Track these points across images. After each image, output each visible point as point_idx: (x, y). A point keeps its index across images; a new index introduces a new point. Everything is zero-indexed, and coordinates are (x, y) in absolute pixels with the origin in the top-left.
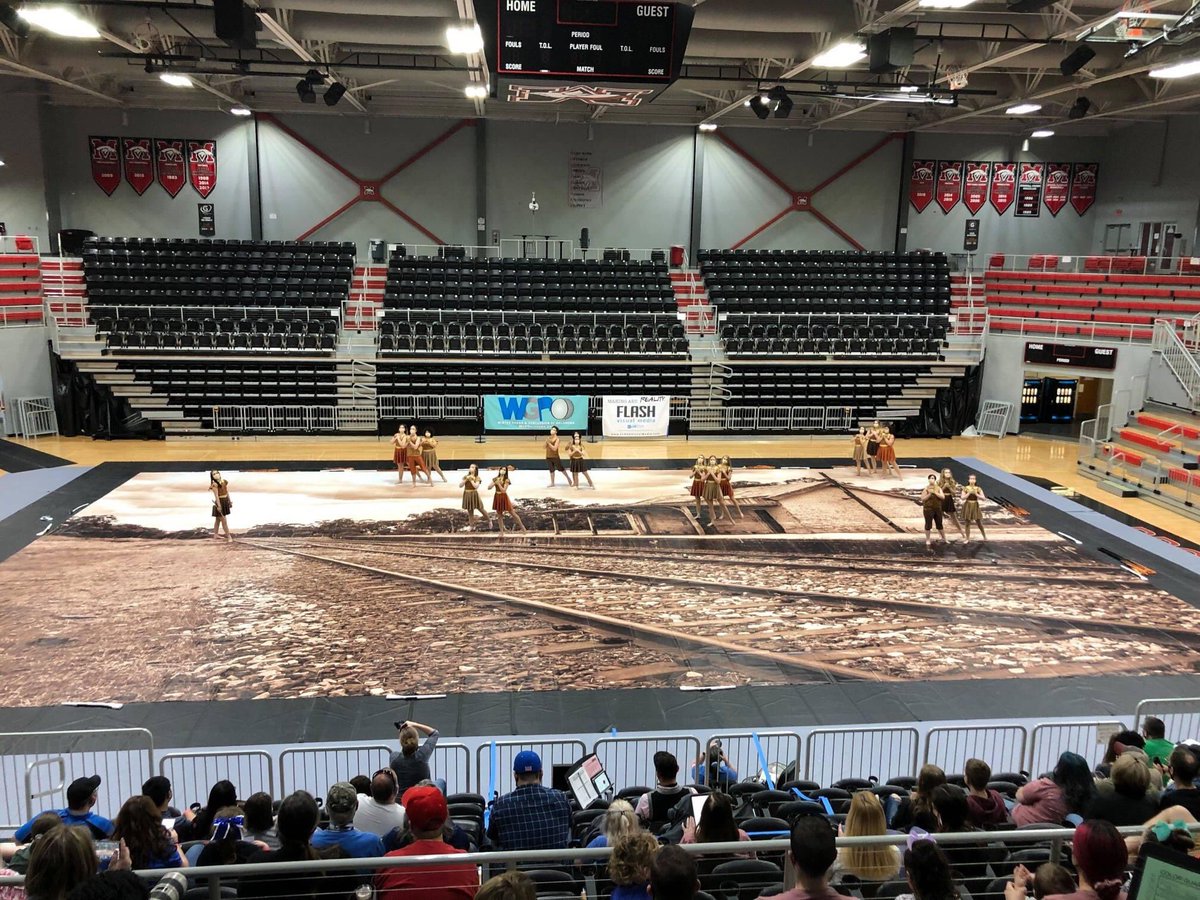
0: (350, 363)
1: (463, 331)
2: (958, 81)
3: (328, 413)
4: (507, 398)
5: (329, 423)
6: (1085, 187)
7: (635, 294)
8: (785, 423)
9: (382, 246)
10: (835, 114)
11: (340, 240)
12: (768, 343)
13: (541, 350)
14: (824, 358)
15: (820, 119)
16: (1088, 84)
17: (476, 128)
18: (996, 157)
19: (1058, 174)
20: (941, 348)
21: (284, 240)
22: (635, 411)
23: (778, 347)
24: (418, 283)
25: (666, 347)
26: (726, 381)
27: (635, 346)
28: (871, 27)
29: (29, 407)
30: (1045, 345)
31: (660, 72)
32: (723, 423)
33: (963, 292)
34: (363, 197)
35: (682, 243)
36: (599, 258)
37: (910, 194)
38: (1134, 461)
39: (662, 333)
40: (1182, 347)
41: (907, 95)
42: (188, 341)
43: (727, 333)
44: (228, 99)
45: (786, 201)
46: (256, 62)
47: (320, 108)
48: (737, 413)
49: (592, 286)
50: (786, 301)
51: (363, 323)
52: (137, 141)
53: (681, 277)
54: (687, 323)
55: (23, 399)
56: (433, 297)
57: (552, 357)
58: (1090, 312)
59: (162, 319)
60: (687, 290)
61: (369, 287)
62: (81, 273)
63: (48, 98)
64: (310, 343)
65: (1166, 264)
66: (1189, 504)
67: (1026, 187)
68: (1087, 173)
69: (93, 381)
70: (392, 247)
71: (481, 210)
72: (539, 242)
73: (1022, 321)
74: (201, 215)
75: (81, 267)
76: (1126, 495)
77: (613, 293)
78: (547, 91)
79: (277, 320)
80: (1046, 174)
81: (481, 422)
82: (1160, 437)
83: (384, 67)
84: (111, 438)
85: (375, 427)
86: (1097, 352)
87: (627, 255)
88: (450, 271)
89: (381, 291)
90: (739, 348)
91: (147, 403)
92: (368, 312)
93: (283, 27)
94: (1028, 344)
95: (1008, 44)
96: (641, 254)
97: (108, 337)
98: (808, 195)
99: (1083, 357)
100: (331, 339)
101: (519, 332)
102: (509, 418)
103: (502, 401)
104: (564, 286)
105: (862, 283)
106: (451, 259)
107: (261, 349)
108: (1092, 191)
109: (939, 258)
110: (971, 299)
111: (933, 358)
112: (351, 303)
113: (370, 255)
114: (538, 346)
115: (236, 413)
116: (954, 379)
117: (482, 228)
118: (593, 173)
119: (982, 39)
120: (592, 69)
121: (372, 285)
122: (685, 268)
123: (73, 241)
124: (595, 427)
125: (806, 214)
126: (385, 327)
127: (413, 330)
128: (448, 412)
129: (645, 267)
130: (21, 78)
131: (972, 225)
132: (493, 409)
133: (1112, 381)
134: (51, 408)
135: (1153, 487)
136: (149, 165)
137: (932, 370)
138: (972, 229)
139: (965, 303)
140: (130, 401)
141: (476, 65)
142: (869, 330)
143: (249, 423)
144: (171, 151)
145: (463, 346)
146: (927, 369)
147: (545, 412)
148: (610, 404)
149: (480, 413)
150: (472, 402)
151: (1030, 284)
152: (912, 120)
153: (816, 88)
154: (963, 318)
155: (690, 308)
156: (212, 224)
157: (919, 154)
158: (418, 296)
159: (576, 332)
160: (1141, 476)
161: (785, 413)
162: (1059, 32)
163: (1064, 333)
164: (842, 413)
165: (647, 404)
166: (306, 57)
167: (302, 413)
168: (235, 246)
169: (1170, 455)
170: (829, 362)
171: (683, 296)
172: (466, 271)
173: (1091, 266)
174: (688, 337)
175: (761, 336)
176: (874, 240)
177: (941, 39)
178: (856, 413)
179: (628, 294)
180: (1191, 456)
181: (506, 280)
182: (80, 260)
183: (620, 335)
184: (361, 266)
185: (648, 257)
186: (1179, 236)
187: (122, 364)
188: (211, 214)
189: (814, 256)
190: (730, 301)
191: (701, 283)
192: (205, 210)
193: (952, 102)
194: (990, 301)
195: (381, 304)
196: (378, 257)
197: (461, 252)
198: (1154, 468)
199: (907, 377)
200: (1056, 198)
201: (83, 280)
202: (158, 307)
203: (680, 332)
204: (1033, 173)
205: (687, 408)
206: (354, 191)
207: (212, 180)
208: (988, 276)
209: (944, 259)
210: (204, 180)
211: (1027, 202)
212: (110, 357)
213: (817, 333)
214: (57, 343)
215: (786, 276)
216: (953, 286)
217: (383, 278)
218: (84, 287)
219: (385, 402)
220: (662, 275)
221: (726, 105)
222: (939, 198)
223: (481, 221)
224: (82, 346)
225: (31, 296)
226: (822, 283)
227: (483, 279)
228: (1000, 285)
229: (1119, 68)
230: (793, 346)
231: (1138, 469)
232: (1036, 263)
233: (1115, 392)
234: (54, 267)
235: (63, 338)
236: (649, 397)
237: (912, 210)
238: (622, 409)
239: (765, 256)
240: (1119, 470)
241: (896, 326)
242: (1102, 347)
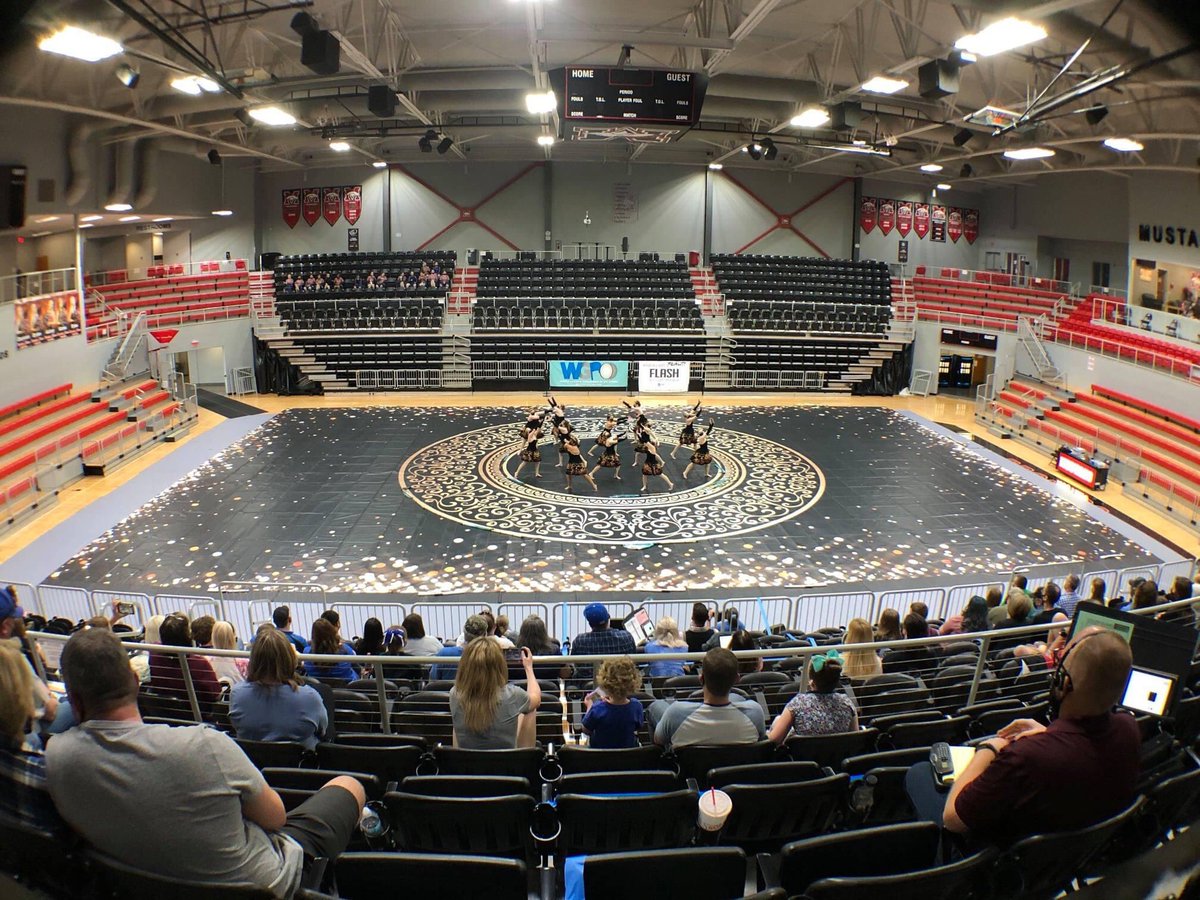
0: (452, 338)
1: (534, 313)
2: (891, 141)
3: (436, 375)
4: (567, 363)
5: (437, 382)
6: (971, 225)
7: (664, 285)
8: (775, 383)
9: (475, 253)
10: (806, 161)
11: (445, 250)
12: (763, 323)
13: (593, 326)
14: (804, 335)
15: (795, 164)
16: (969, 156)
17: (544, 170)
18: (916, 199)
19: (955, 214)
20: (886, 330)
21: (406, 251)
22: (664, 373)
23: (770, 325)
24: (501, 279)
25: (687, 324)
26: (732, 350)
27: (663, 324)
28: (831, 101)
29: (240, 374)
30: (954, 331)
31: (685, 118)
32: (730, 383)
33: (899, 291)
34: (462, 219)
35: (698, 249)
36: (636, 259)
37: (862, 220)
38: (1008, 414)
39: (684, 314)
40: (1035, 337)
41: (859, 147)
42: (339, 324)
43: (733, 315)
44: (373, 157)
45: (773, 221)
46: (391, 128)
47: (434, 157)
48: (740, 376)
49: (631, 279)
50: (776, 292)
51: (461, 308)
52: (311, 190)
53: (698, 273)
54: (703, 307)
55: (236, 369)
56: (512, 288)
57: (601, 332)
58: (980, 310)
59: (323, 310)
60: (702, 283)
61: (466, 282)
62: (273, 281)
63: (260, 169)
64: (424, 323)
65: (1022, 281)
66: (1039, 443)
67: (936, 222)
68: (972, 216)
69: (277, 355)
70: (483, 253)
71: (548, 227)
72: (591, 248)
73: (938, 314)
74: (350, 237)
75: (273, 277)
76: (1005, 437)
77: (647, 285)
78: (601, 131)
79: (401, 307)
80: (948, 214)
81: (548, 380)
82: (1022, 397)
83: (481, 125)
84: (290, 395)
85: (470, 385)
86: (986, 337)
87: (657, 256)
88: (525, 269)
89: (475, 285)
90: (742, 326)
91: (313, 369)
92: (465, 300)
93: (412, 102)
94: (943, 329)
95: (919, 122)
96: (667, 256)
97: (288, 323)
98: (789, 217)
99: (978, 341)
100: (438, 321)
101: (576, 313)
102: (569, 378)
103: (563, 365)
104: (610, 280)
105: (831, 281)
106: (526, 261)
107: (389, 329)
108: (975, 228)
109: (882, 266)
110: (905, 296)
111: (880, 337)
112: (453, 294)
113: (467, 259)
114: (590, 323)
115: (372, 375)
116: (895, 353)
117: (548, 238)
118: (631, 199)
119: (903, 116)
120: (635, 115)
121: (468, 281)
122: (700, 267)
123: (269, 261)
124: (633, 385)
125: (788, 231)
126: (477, 311)
127: (498, 313)
128: (523, 374)
129: (670, 266)
130: (247, 157)
131: (903, 244)
132: (556, 370)
133: (994, 358)
134: (253, 375)
135: (1019, 432)
136: (318, 207)
137: (880, 345)
138: (903, 247)
139: (901, 299)
140: (301, 368)
141: (547, 121)
142: (835, 315)
143: (381, 382)
144: (333, 195)
145: (534, 324)
146: (876, 345)
147: (595, 373)
148: (645, 367)
149: (547, 375)
150: (541, 366)
151: (943, 288)
152: (859, 169)
153: (794, 141)
154: (900, 309)
155: (704, 296)
156: (357, 242)
157: (866, 192)
158: (501, 288)
159: (619, 313)
160: (1012, 424)
161: (775, 376)
162: (949, 119)
163: (965, 323)
164: (817, 376)
165: (672, 368)
166: (427, 122)
167: (417, 375)
168: (372, 257)
169: (1028, 410)
170: (807, 338)
171: (700, 287)
172: (536, 269)
173: (979, 277)
174: (703, 317)
175: (758, 318)
176: (837, 251)
177: (877, 113)
178: (827, 376)
179: (658, 285)
180: (1040, 411)
181: (567, 275)
182: (273, 272)
183: (652, 316)
184: (460, 267)
185: (672, 259)
186: (1028, 263)
187: (297, 342)
188: (357, 236)
189: (795, 261)
190: (735, 291)
191: (713, 278)
192: (352, 233)
193: (888, 154)
194: (917, 298)
195: (474, 295)
196: (472, 261)
197: (533, 256)
198: (1020, 419)
199: (862, 350)
200: (955, 231)
201: (274, 286)
202: (320, 301)
203: (697, 313)
204: (940, 212)
205: (703, 371)
206: (455, 214)
207: (358, 212)
208: (916, 281)
209: (886, 267)
210: (353, 212)
211: (937, 232)
212: (289, 337)
213: (799, 316)
214: (256, 329)
215: (775, 274)
216: (892, 286)
217: (477, 276)
218: (274, 290)
219: (478, 366)
220: (684, 271)
221: (728, 151)
222: (881, 225)
223: (548, 233)
224: (272, 330)
225: (243, 299)
226: (802, 280)
227: (549, 274)
228: (925, 288)
229: (986, 148)
230: (781, 326)
231: (1010, 419)
232: (946, 273)
233: (997, 365)
234: (257, 278)
235: (260, 326)
236: (674, 362)
237: (862, 231)
238: (654, 372)
239: (759, 259)
240: (1000, 420)
241: (855, 313)
242: (989, 334)
